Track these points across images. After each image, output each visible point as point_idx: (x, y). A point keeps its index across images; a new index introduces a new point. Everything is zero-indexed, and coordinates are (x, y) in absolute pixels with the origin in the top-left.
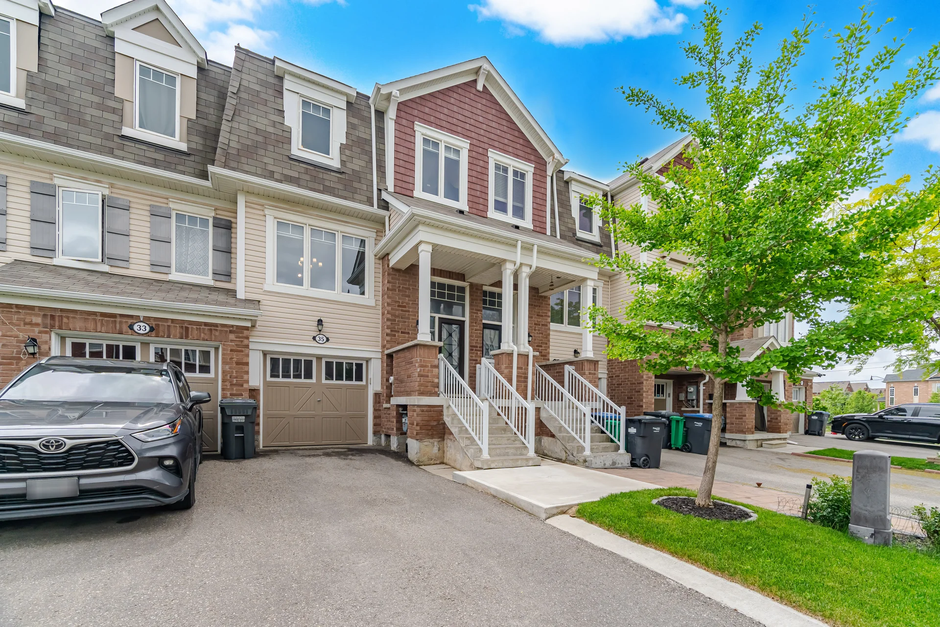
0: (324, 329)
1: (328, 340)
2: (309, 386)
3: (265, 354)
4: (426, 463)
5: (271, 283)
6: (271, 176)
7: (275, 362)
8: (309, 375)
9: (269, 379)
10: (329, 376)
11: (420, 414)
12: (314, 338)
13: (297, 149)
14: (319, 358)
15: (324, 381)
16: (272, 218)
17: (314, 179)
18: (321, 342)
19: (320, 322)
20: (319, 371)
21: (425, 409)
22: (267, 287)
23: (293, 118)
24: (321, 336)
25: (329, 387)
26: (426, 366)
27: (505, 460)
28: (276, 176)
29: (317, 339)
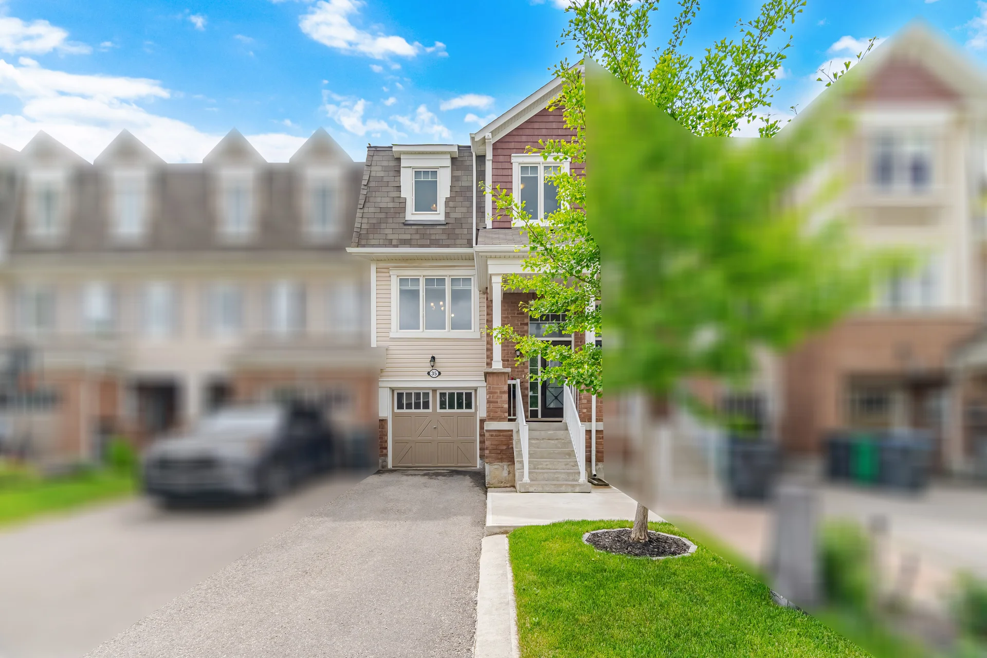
0: (437, 365)
1: (440, 373)
2: (426, 415)
3: (393, 390)
4: (496, 486)
5: (395, 331)
6: (390, 244)
7: (400, 395)
8: (426, 406)
9: (396, 410)
10: (443, 406)
11: (489, 439)
12: (429, 373)
13: (412, 215)
14: (434, 390)
15: (439, 410)
16: (395, 277)
17: (423, 236)
18: (434, 376)
19: (433, 358)
20: (434, 402)
21: (494, 433)
22: (392, 335)
23: (408, 191)
24: (434, 371)
25: (443, 415)
26: (496, 393)
27: (546, 484)
28: (394, 242)
29: (431, 373)
